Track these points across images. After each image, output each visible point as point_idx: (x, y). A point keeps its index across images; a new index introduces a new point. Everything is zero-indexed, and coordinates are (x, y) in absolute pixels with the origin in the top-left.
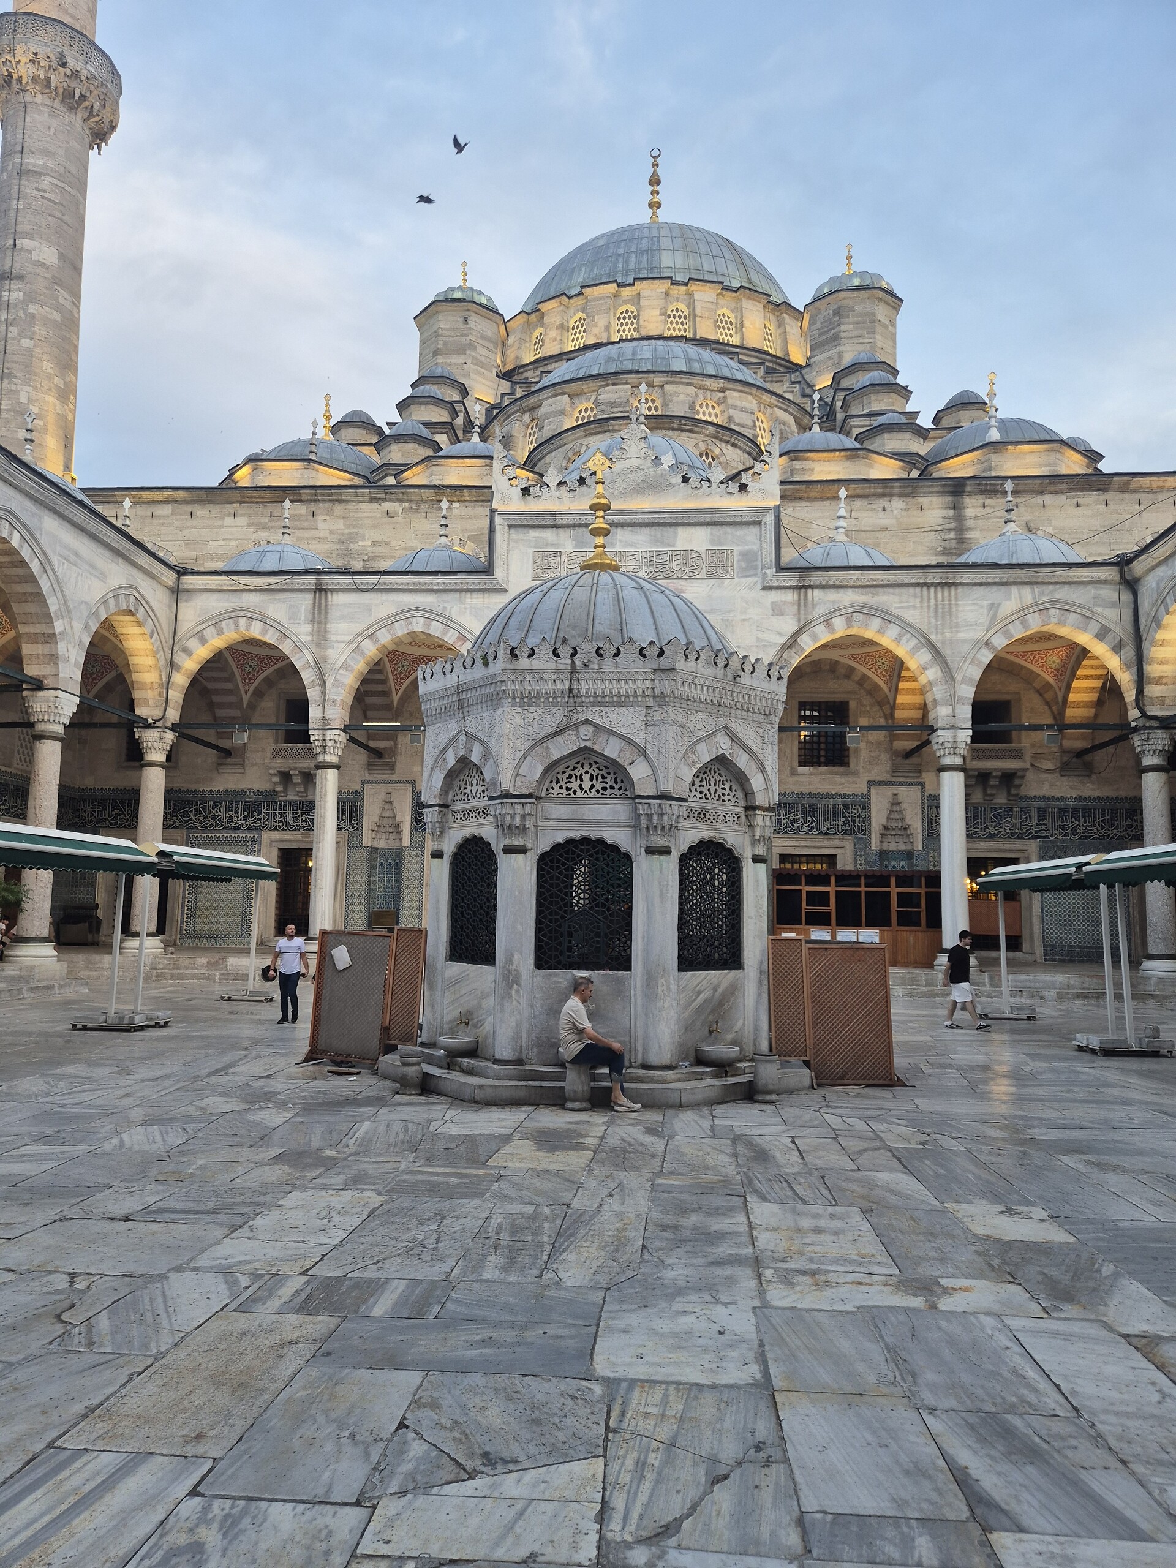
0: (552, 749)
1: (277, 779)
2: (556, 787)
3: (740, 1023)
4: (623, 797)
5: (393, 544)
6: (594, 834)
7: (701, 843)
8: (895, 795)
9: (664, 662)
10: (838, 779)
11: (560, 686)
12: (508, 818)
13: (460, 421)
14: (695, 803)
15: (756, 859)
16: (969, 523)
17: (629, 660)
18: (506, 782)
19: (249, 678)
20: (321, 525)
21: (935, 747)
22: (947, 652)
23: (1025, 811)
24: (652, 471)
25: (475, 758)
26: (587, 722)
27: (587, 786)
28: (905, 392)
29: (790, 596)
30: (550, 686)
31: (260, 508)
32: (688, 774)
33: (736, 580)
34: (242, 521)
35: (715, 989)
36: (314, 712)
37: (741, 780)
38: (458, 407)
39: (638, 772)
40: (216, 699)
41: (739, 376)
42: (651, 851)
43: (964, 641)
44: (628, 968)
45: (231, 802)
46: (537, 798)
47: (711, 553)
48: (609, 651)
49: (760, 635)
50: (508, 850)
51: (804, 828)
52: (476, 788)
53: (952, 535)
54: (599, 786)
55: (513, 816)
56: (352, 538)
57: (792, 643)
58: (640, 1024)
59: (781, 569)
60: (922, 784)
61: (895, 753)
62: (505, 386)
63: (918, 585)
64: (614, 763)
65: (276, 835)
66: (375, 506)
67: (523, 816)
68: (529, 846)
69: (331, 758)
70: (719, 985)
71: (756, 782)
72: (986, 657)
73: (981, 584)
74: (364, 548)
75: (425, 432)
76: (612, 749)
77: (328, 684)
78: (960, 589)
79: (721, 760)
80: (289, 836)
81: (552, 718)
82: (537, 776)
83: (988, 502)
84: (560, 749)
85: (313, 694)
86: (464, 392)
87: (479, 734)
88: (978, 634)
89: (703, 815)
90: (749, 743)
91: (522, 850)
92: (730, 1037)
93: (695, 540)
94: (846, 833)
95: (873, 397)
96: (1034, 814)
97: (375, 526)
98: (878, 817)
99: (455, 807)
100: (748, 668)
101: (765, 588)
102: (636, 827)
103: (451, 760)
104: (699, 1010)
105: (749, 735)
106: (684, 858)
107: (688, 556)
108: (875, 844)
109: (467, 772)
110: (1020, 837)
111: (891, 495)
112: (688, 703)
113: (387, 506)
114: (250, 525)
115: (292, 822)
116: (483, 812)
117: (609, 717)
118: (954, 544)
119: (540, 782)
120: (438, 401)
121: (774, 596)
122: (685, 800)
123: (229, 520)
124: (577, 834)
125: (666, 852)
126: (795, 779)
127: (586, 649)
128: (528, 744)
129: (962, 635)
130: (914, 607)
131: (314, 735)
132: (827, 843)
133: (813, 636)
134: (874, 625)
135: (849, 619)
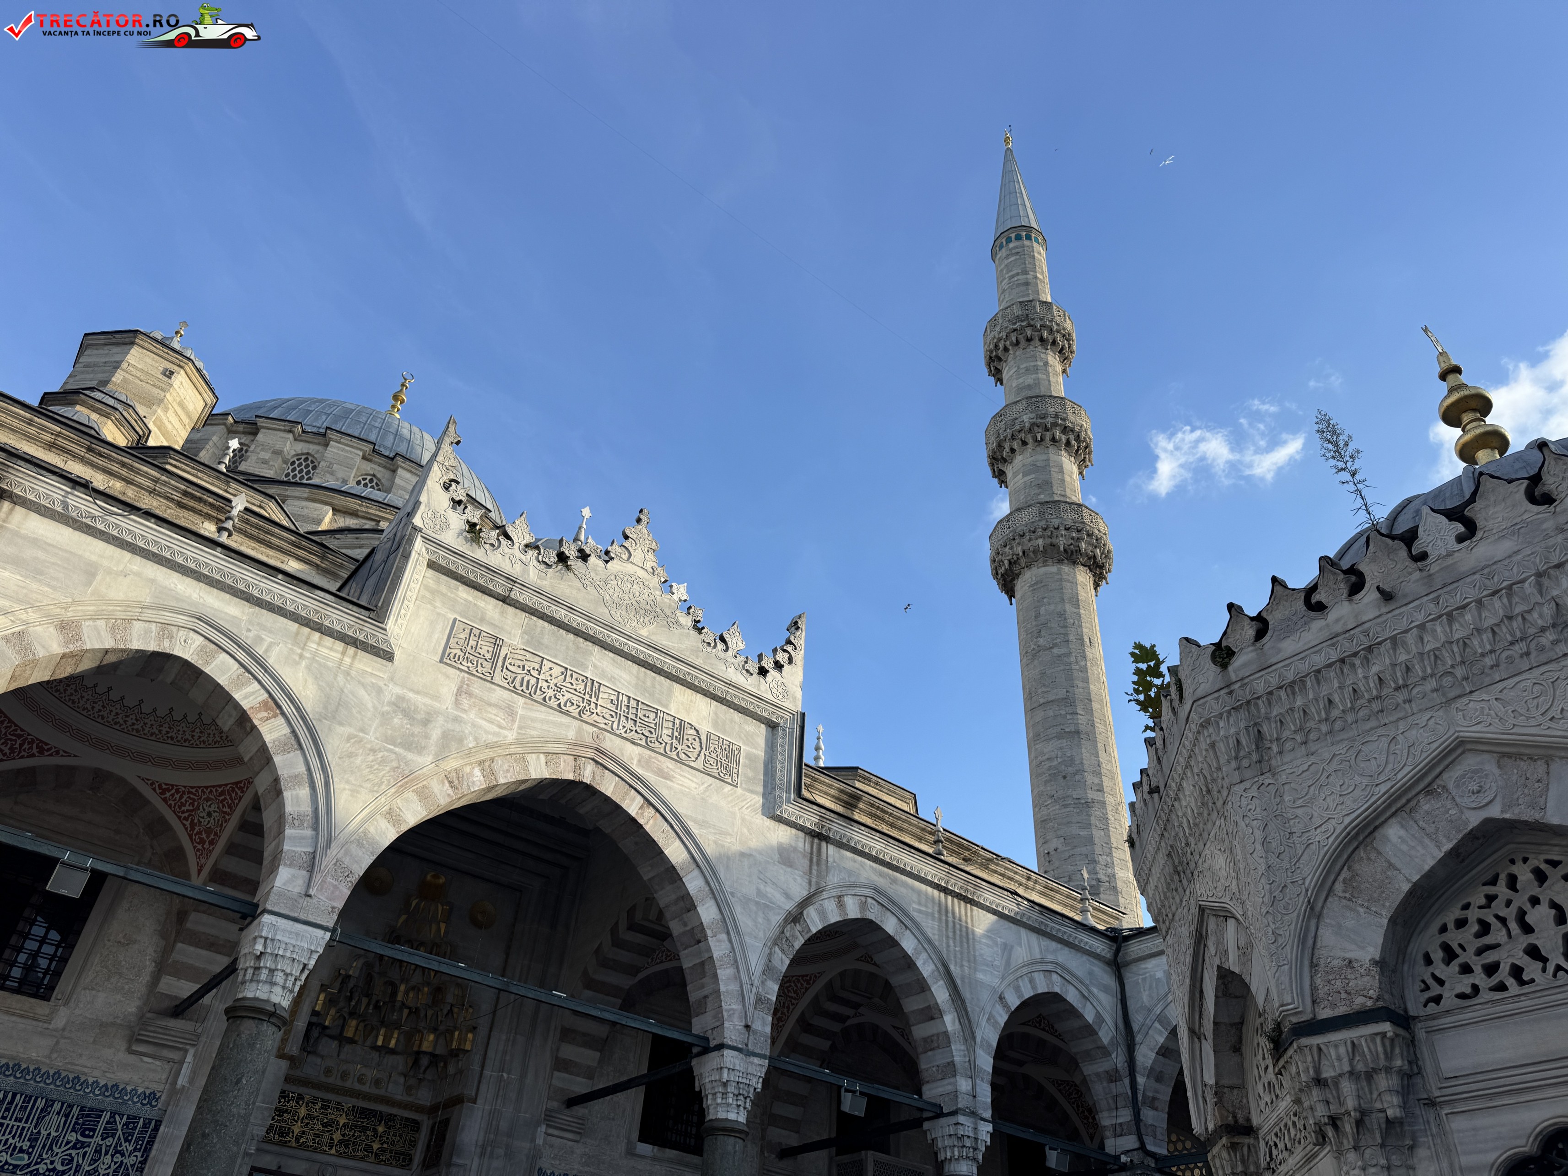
22: (966, 995)
24: (659, 596)
29: (801, 842)
33: (739, 790)
43: (982, 985)
47: (713, 739)
49: (762, 887)
57: (796, 917)
59: (801, 798)
63: (938, 887)
72: (1001, 1017)
73: (995, 913)
78: (975, 911)
88: (994, 980)
93: (696, 711)
101: (771, 816)
121: (777, 830)
129: (980, 976)
130: (932, 916)
133: (822, 913)
134: (890, 925)
135: (863, 906)
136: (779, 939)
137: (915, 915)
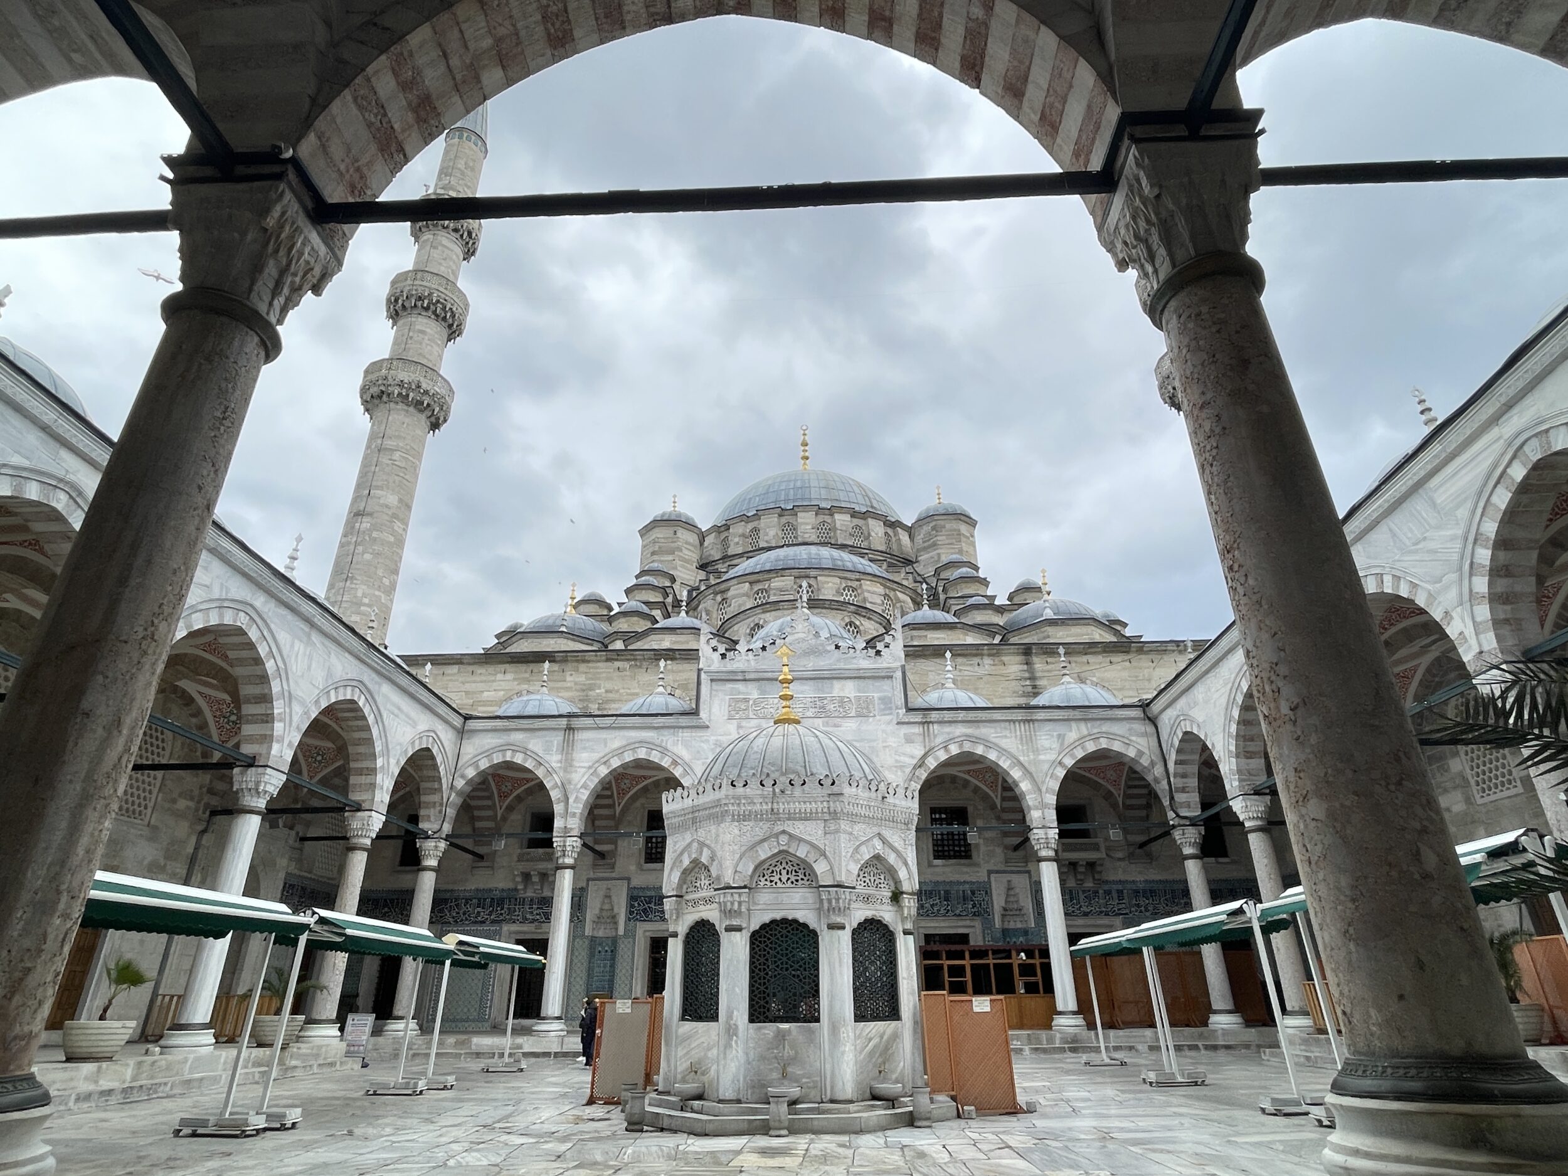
0: (760, 852)
1: (519, 879)
2: (763, 879)
3: (902, 1064)
4: (810, 886)
5: (622, 691)
6: (790, 916)
7: (866, 920)
8: (1009, 881)
9: (835, 789)
10: (965, 869)
11: (765, 807)
12: (729, 904)
13: (670, 600)
14: (859, 889)
15: (906, 933)
16: (1038, 674)
17: (812, 787)
18: (728, 878)
19: (503, 796)
20: (569, 678)
21: (1033, 843)
22: (1032, 769)
23: (1108, 893)
24: (813, 642)
25: (704, 859)
26: (784, 832)
27: (784, 879)
28: (985, 582)
29: (917, 730)
30: (758, 807)
31: (523, 667)
32: (855, 868)
33: (878, 717)
34: (509, 676)
35: (882, 1037)
36: (558, 823)
37: (891, 872)
38: (668, 590)
39: (820, 868)
40: (476, 813)
41: (869, 570)
42: (831, 927)
43: (1043, 761)
44: (817, 1020)
45: (479, 900)
46: (750, 889)
47: (858, 698)
48: (797, 782)
49: (897, 758)
50: (729, 929)
51: (942, 911)
52: (705, 882)
53: (1028, 683)
54: (793, 879)
55: (732, 903)
56: (591, 688)
57: (921, 764)
58: (828, 1066)
59: (910, 710)
60: (1029, 872)
61: (1006, 847)
62: (702, 575)
63: (1009, 721)
64: (803, 861)
65: (514, 927)
66: (609, 664)
67: (740, 903)
68: (744, 925)
69: (569, 861)
70: (884, 1033)
71: (902, 874)
72: (1061, 773)
73: (1050, 720)
74: (599, 695)
75: (645, 609)
76: (802, 852)
77: (571, 801)
78: (1036, 724)
79: (877, 857)
80: (526, 928)
81: (761, 829)
82: (750, 873)
83: (1049, 660)
84: (764, 853)
85: (558, 808)
86: (673, 579)
87: (708, 842)
88: (1051, 756)
89: (867, 899)
90: (896, 845)
91: (739, 929)
92: (894, 1076)
93: (848, 689)
94: (974, 915)
95: (964, 585)
96: (1115, 895)
97: (609, 679)
98: (998, 901)
99: (687, 897)
100: (891, 791)
101: (898, 723)
102: (819, 910)
103: (686, 862)
104: (871, 1054)
105: (895, 839)
106: (854, 932)
107: (842, 701)
108: (998, 923)
109: (697, 870)
110: (1107, 914)
111: (982, 655)
112: (854, 818)
113: (617, 664)
114: (515, 679)
115: (528, 916)
116: (708, 901)
117: (798, 828)
118: (1030, 689)
119: (752, 877)
120: (654, 588)
121: (905, 730)
122: (854, 888)
123: (500, 676)
124: (778, 916)
125: (842, 927)
126: (932, 870)
127: (783, 781)
128: (744, 848)
129: (1042, 757)
130: (1006, 737)
131: (557, 842)
132: (960, 923)
133: (936, 758)
134: (979, 750)
135: (961, 746)
136: (912, 777)
137: (994, 740)
